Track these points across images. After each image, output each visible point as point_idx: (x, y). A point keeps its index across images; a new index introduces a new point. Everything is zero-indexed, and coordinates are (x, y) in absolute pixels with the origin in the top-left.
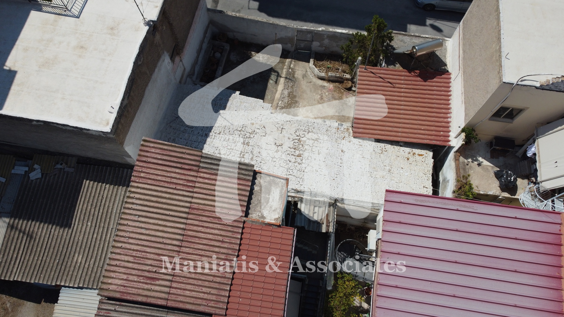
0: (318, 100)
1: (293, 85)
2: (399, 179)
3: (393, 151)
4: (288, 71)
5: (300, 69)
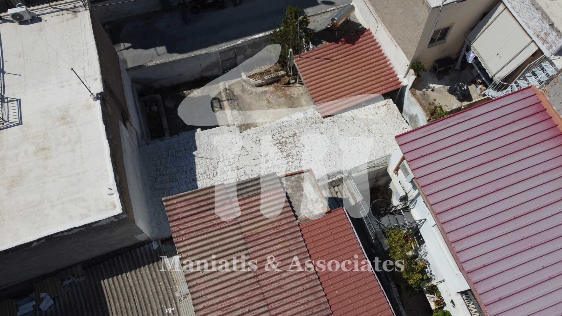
0: (267, 106)
1: (237, 103)
2: (380, 133)
3: (361, 113)
4: (226, 93)
5: (236, 87)
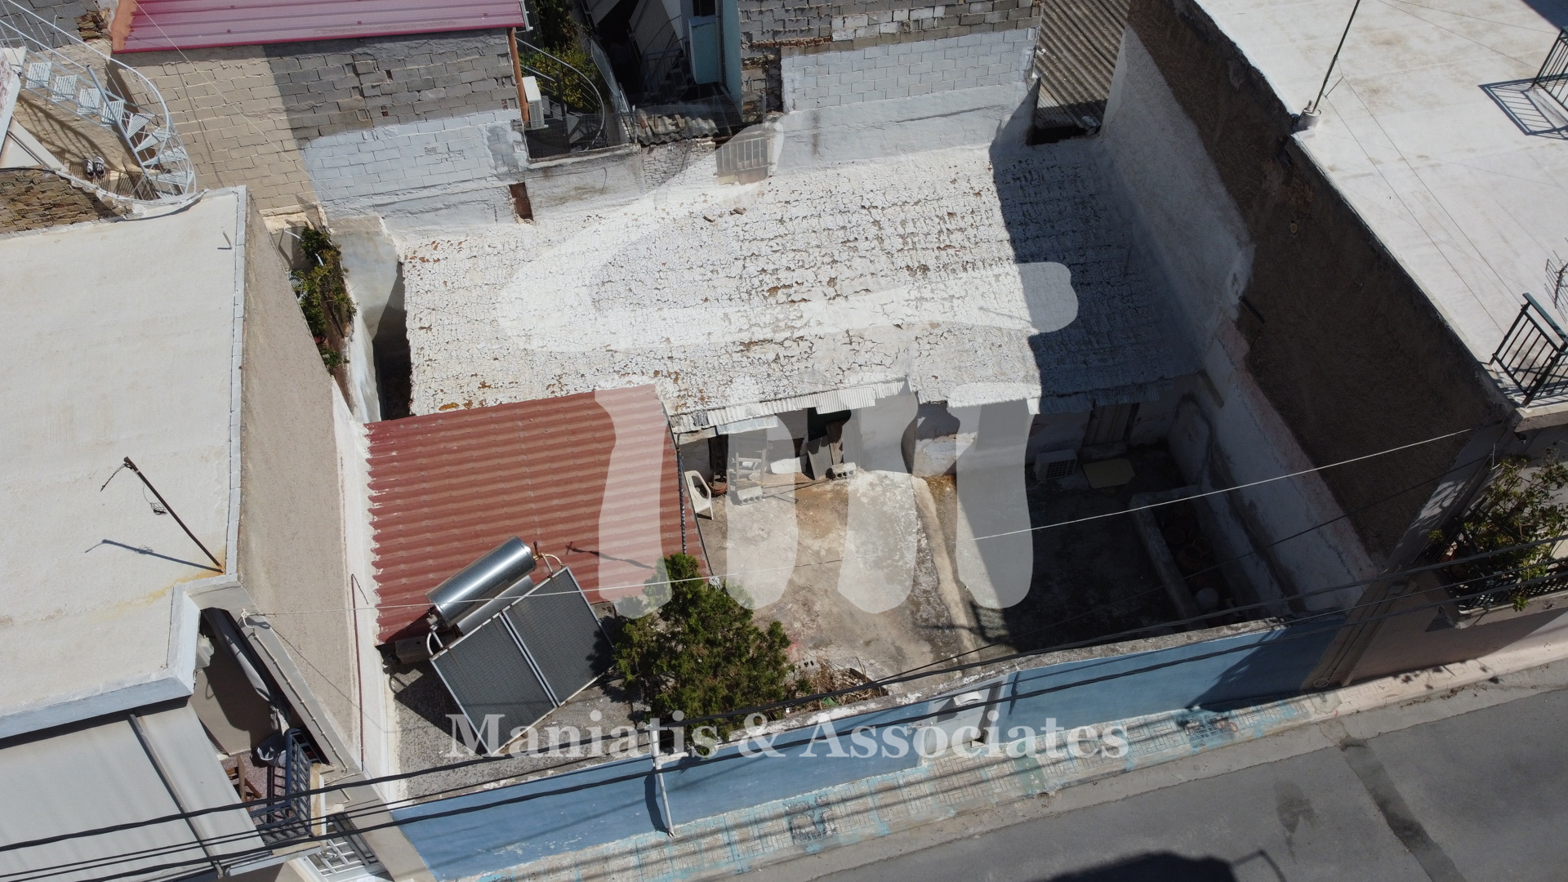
0: (814, 594)
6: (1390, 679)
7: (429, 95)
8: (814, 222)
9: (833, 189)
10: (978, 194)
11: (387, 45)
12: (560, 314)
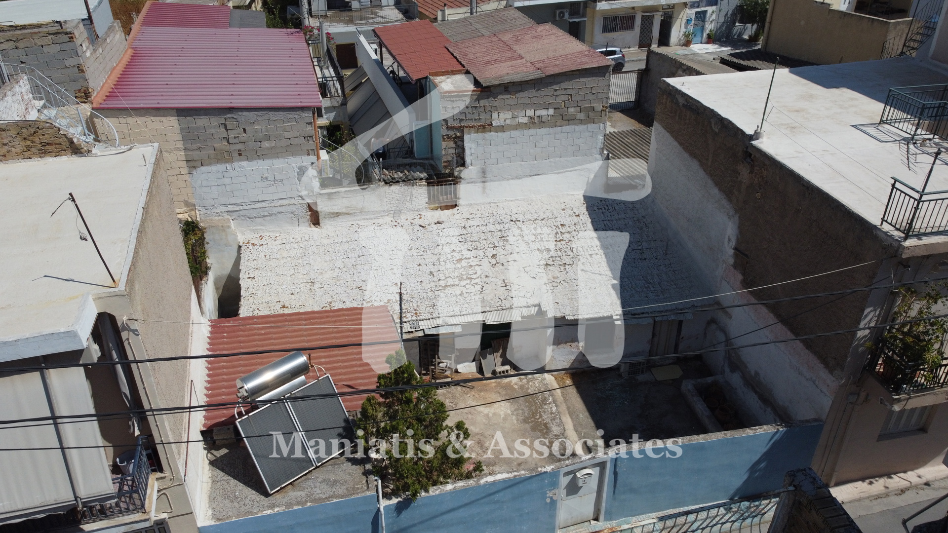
0: (485, 437)
6: (860, 482)
7: (266, 144)
8: (483, 228)
9: (494, 212)
10: (578, 216)
11: (245, 113)
12: (332, 271)
